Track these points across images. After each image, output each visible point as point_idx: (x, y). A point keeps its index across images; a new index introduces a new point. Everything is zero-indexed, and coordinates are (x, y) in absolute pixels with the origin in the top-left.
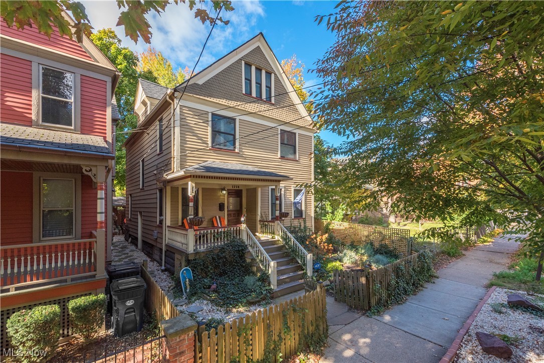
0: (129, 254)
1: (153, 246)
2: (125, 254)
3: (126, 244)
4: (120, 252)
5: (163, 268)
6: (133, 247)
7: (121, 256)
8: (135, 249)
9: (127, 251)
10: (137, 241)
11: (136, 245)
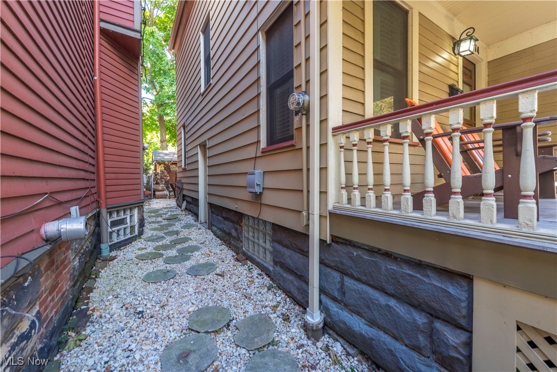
0: (181, 236)
1: (240, 215)
2: (171, 233)
3: (178, 212)
4: (162, 228)
5: (315, 318)
6: (190, 219)
7: (162, 238)
8: (192, 222)
9: (177, 226)
10: (197, 206)
11: (196, 215)
